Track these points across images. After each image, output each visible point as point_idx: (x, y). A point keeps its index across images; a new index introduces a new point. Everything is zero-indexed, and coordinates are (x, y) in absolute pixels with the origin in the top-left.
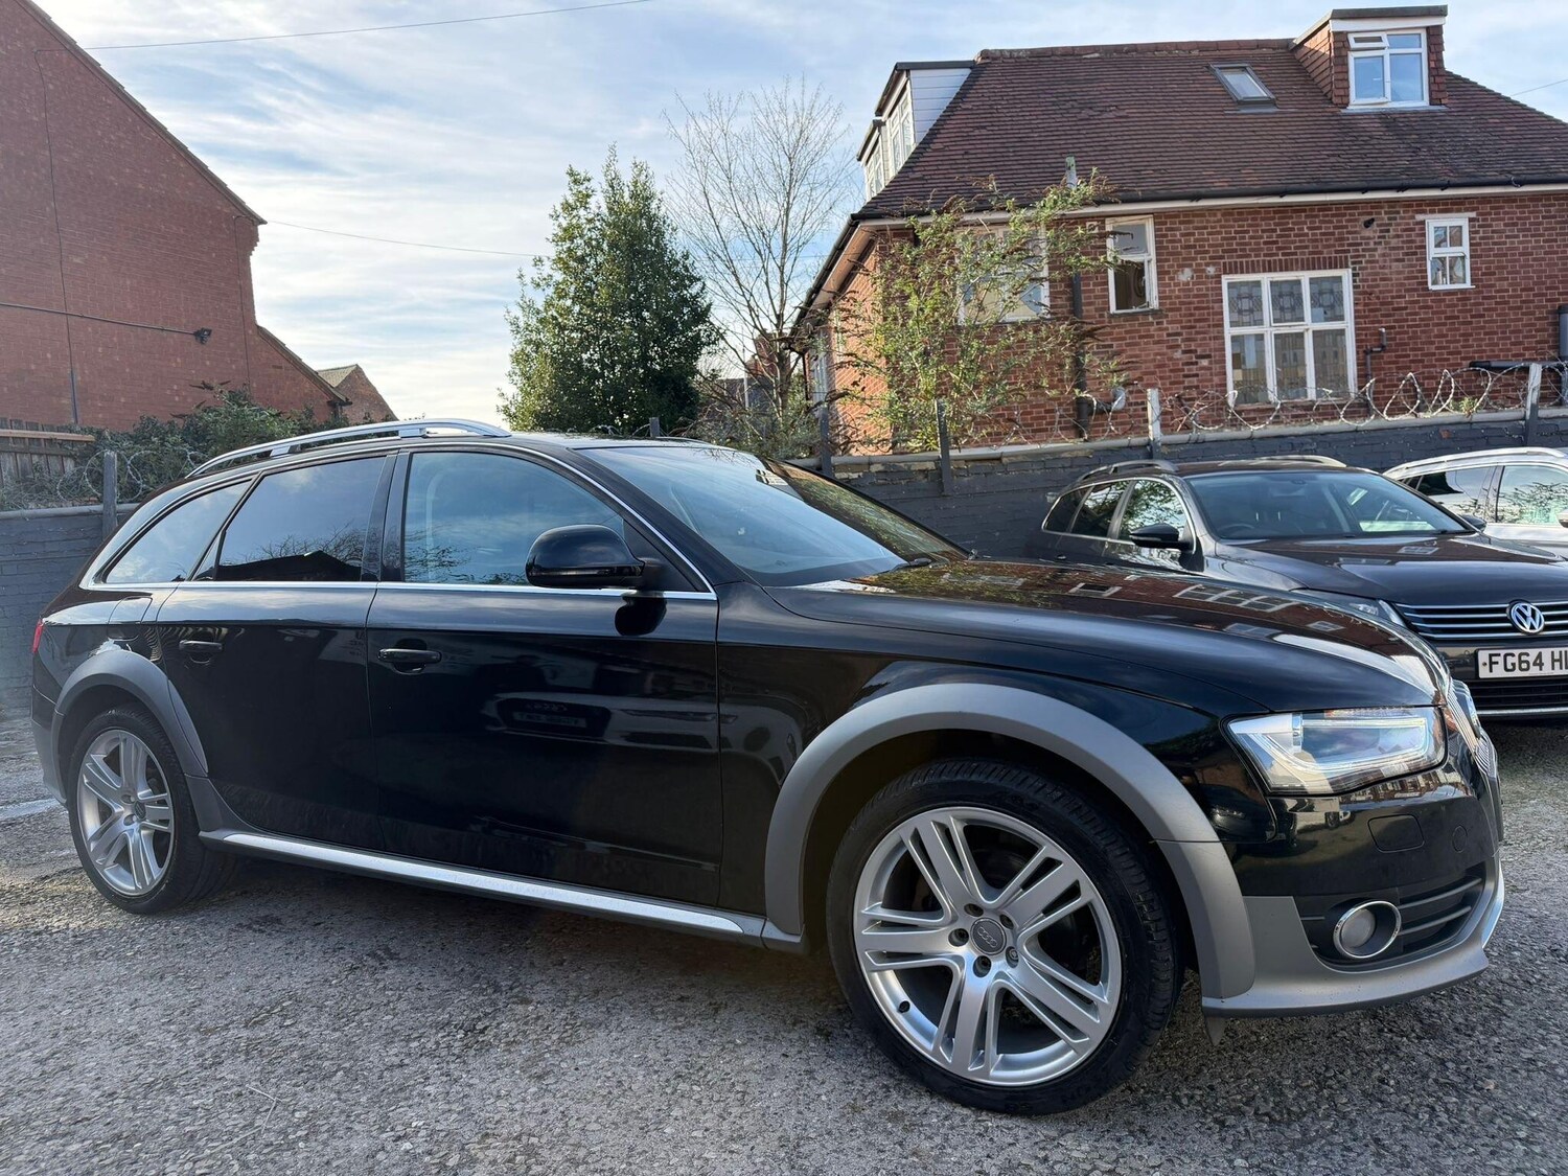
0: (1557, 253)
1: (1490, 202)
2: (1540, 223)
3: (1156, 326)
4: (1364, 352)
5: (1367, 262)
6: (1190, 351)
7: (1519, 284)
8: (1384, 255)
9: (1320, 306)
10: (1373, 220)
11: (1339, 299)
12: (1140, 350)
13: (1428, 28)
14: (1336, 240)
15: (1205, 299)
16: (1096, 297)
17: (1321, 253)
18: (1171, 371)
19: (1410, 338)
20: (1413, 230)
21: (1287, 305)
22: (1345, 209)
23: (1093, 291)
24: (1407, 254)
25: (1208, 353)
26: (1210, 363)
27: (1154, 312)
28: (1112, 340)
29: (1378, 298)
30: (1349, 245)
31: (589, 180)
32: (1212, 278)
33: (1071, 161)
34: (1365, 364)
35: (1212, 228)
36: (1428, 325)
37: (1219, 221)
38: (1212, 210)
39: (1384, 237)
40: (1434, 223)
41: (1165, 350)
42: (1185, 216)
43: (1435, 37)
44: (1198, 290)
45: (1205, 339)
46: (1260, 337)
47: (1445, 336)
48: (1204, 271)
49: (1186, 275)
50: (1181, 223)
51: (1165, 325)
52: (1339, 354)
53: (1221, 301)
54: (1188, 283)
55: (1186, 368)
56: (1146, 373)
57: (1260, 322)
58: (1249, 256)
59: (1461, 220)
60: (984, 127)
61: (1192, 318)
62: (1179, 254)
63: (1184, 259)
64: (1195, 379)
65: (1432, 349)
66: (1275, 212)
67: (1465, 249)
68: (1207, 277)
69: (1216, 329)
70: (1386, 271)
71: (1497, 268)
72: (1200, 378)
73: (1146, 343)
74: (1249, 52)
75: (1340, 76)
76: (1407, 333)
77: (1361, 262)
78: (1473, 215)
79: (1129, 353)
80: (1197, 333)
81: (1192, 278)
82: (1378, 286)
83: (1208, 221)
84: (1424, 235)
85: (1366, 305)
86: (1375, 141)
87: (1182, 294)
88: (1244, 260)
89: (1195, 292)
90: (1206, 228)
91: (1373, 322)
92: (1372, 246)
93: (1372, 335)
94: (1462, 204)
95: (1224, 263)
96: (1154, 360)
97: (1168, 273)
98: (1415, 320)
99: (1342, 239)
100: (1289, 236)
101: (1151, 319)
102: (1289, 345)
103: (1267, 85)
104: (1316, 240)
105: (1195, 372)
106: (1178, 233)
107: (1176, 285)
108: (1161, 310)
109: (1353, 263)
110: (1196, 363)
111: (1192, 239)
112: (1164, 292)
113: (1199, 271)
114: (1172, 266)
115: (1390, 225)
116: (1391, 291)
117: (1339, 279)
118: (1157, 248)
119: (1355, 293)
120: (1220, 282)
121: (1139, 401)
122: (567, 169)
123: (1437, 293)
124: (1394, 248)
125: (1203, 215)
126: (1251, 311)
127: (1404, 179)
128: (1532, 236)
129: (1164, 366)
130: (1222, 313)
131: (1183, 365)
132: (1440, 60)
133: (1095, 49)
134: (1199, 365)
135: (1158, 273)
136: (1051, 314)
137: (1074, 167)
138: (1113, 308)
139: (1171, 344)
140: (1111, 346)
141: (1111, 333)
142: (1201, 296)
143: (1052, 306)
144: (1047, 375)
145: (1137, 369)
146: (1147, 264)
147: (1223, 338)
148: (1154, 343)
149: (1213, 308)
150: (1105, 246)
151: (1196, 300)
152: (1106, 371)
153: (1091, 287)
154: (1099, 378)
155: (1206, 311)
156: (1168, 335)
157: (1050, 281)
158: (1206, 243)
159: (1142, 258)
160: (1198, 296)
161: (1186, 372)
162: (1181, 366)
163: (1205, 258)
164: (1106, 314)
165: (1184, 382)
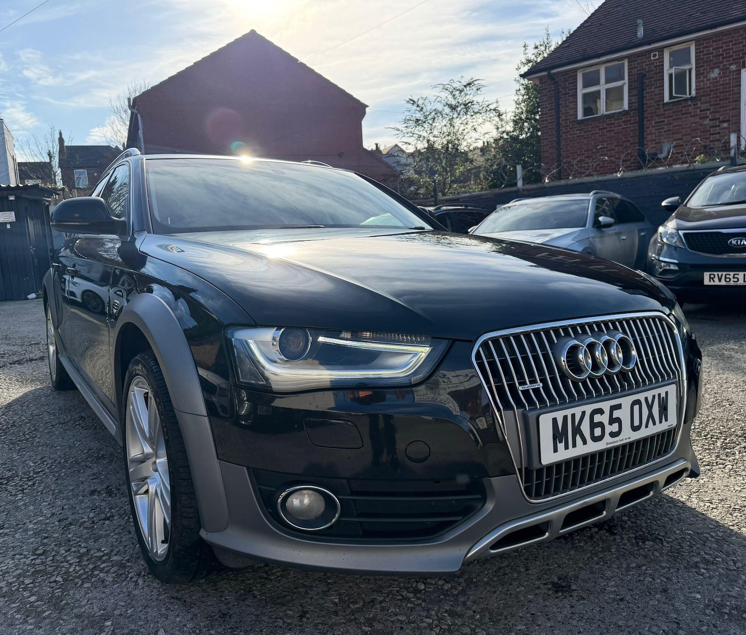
3: (693, 107)
6: (715, 119)
12: (682, 122)
15: (727, 86)
16: (655, 95)
18: (702, 132)
23: (654, 92)
25: (728, 119)
26: (729, 125)
27: (692, 99)
28: (664, 118)
32: (733, 71)
33: (640, 21)
35: (735, 40)
38: (736, 30)
41: (698, 120)
42: (716, 37)
44: (723, 81)
45: (726, 110)
48: (729, 68)
49: (715, 73)
50: (713, 42)
51: (699, 105)
53: (740, 85)
54: (716, 78)
55: (711, 129)
56: (685, 135)
61: (718, 99)
62: (712, 60)
63: (715, 64)
64: (718, 136)
68: (730, 72)
69: (734, 104)
72: (722, 134)
73: (685, 118)
79: (674, 124)
80: (721, 107)
81: (720, 74)
87: (711, 85)
89: (721, 83)
95: (743, 62)
96: (691, 127)
97: (703, 73)
101: (690, 103)
105: (717, 131)
106: (711, 49)
107: (707, 80)
108: (695, 97)
110: (719, 126)
111: (721, 50)
112: (700, 85)
113: (725, 69)
114: (706, 69)
118: (696, 60)
120: (739, 74)
121: (680, 151)
129: (697, 129)
130: (740, 93)
131: (710, 127)
134: (721, 127)
135: (696, 75)
136: (629, 107)
137: (641, 24)
138: (666, 99)
139: (702, 116)
140: (664, 121)
141: (664, 114)
142: (727, 84)
143: (629, 104)
144: (625, 141)
145: (679, 133)
146: (690, 70)
147: (740, 108)
148: (691, 117)
149: (733, 91)
150: (663, 65)
151: (721, 87)
152: (660, 136)
153: (653, 89)
154: (655, 140)
155: (728, 93)
156: (701, 111)
157: (629, 90)
158: (731, 51)
159: (687, 67)
160: (722, 85)
161: (712, 132)
162: (708, 129)
163: (730, 61)
164: (661, 103)
165: (710, 138)
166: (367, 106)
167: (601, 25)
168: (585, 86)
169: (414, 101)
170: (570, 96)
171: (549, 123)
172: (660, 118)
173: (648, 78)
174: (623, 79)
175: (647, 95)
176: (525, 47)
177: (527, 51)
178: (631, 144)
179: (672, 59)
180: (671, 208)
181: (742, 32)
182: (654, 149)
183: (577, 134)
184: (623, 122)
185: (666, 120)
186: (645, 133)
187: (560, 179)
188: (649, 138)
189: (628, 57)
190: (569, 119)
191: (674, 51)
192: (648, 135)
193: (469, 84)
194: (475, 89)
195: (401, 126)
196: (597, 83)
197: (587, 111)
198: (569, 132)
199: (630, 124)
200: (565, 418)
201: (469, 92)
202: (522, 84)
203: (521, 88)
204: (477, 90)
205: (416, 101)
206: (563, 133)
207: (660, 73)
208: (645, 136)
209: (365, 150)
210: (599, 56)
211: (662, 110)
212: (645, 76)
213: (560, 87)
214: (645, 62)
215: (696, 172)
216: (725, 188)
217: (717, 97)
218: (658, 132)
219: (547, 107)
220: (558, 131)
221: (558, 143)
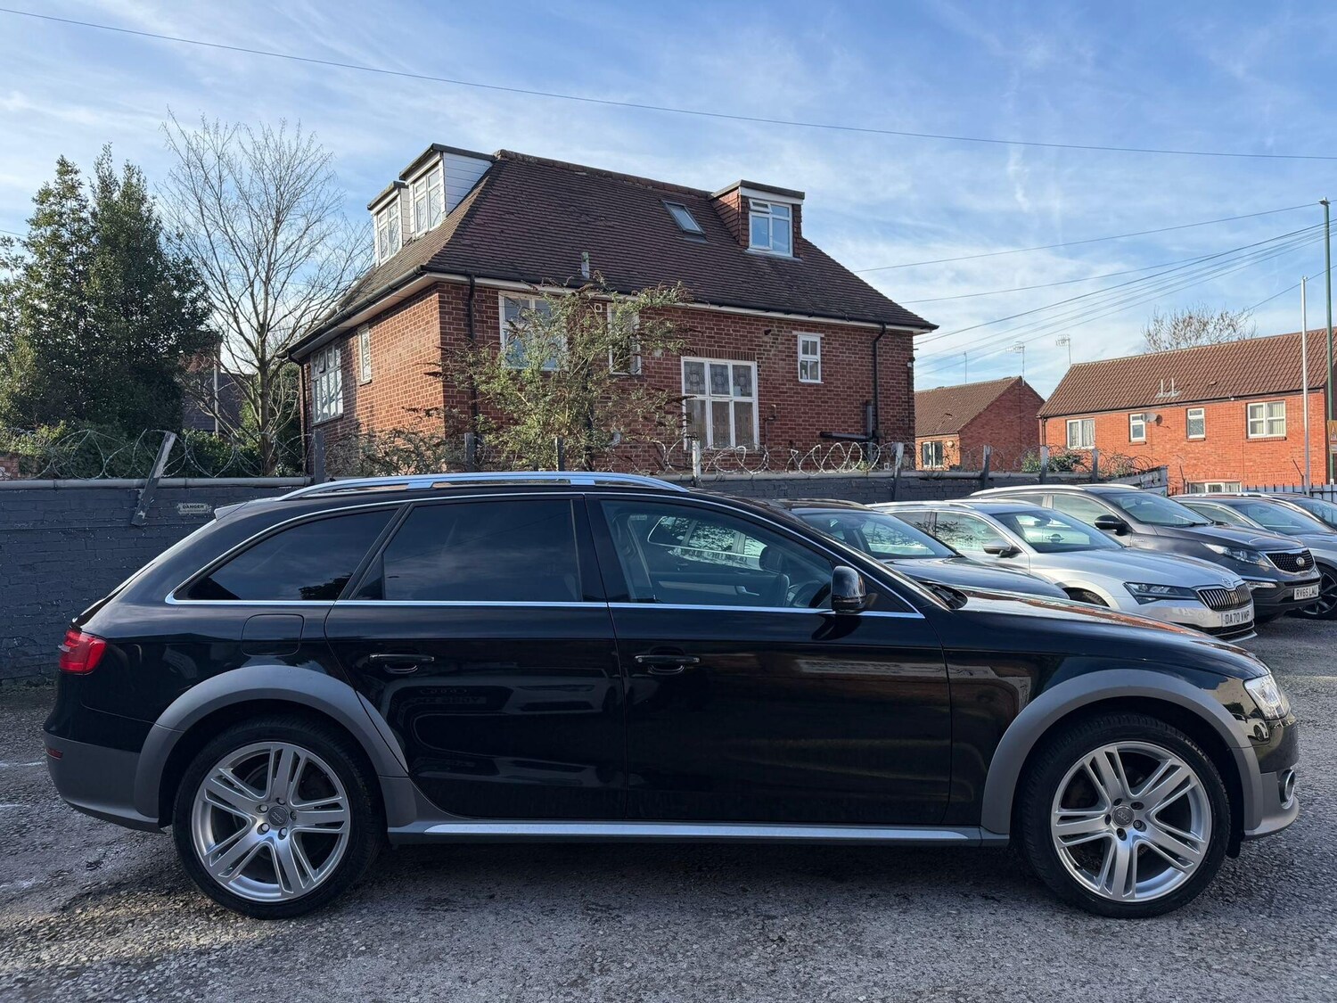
0: (864, 366)
1: (831, 328)
2: (857, 346)
3: (638, 386)
4: (763, 420)
5: (766, 358)
7: (845, 384)
8: (775, 355)
9: (739, 385)
10: (770, 331)
11: (749, 383)
13: (793, 205)
14: (748, 341)
15: (670, 372)
17: (740, 348)
18: (649, 421)
19: (789, 413)
20: (790, 340)
21: (720, 382)
22: (754, 320)
24: (787, 356)
27: (638, 377)
29: (771, 383)
30: (756, 345)
31: (76, 173)
32: (675, 357)
34: (764, 428)
35: (675, 320)
36: (798, 405)
37: (680, 317)
39: (774, 343)
40: (803, 337)
43: (796, 210)
44: (666, 364)
46: (703, 403)
47: (807, 413)
48: (669, 350)
49: (658, 352)
51: (644, 386)
52: (749, 419)
53: (680, 374)
54: (660, 359)
56: (633, 421)
57: (703, 392)
58: (698, 344)
59: (815, 338)
60: (513, 213)
61: (662, 384)
65: (800, 421)
66: (714, 316)
67: (818, 358)
68: (672, 356)
69: (677, 393)
70: (776, 366)
71: (835, 372)
72: (665, 428)
74: (683, 195)
75: (745, 227)
76: (787, 409)
77: (762, 358)
78: (823, 335)
79: (622, 404)
81: (662, 354)
82: (771, 376)
83: (673, 316)
84: (796, 345)
85: (765, 387)
86: (767, 277)
87: (655, 365)
88: (695, 347)
91: (768, 400)
92: (768, 348)
93: (768, 408)
94: (817, 327)
96: (638, 411)
97: (647, 349)
98: (791, 401)
99: (752, 341)
100: (721, 334)
101: (635, 381)
102: (720, 409)
103: (699, 223)
104: (737, 340)
107: (652, 358)
108: (643, 376)
109: (758, 358)
110: (663, 417)
112: (644, 362)
113: (667, 350)
115: (779, 335)
116: (778, 380)
117: (749, 368)
119: (759, 379)
120: (680, 361)
122: (58, 158)
123: (803, 384)
124: (780, 351)
125: (670, 311)
126: (698, 383)
127: (788, 306)
128: (853, 354)
130: (680, 383)
132: (799, 228)
133: (583, 169)
134: (665, 419)
137: (587, 260)
138: (611, 369)
142: (668, 369)
145: (625, 417)
149: (675, 378)
151: (664, 371)
155: (670, 380)
160: (665, 368)
168: (510, 318)
170: (488, 327)
181: (680, 313)
185: (611, 397)
197: (513, 357)
217: (661, 381)
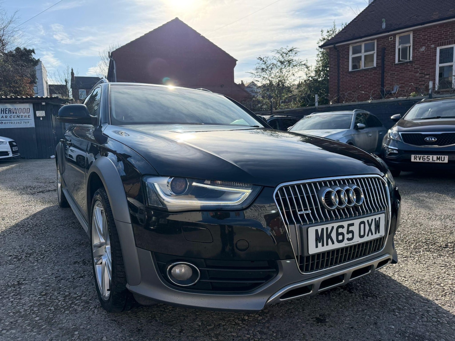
3: (410, 66)
6: (422, 73)
12: (404, 74)
15: (429, 56)
16: (391, 59)
18: (415, 80)
23: (390, 57)
25: (429, 73)
26: (429, 76)
27: (410, 62)
28: (395, 72)
32: (433, 48)
33: (383, 20)
35: (434, 32)
37: (438, 29)
38: (434, 26)
44: (427, 53)
45: (428, 69)
46: (450, 66)
48: (430, 46)
49: (423, 49)
50: (422, 32)
51: (414, 66)
53: (436, 55)
54: (424, 51)
55: (420, 79)
56: (406, 81)
57: (451, 61)
58: (449, 39)
61: (424, 62)
62: (422, 42)
63: (423, 44)
64: (423, 82)
68: (431, 48)
69: (433, 65)
72: (425, 82)
73: (406, 72)
79: (401, 75)
80: (425, 67)
81: (425, 49)
83: (433, 30)
87: (421, 55)
88: (446, 41)
90: (432, 32)
95: (438, 43)
96: (409, 77)
97: (416, 49)
101: (409, 64)
105: (423, 80)
106: (421, 36)
107: (418, 52)
108: (412, 61)
110: (424, 77)
111: (426, 36)
112: (415, 55)
113: (428, 47)
114: (418, 46)
118: (413, 42)
120: (436, 50)
121: (403, 90)
125: (430, 28)
126: (448, 58)
129: (412, 79)
130: (436, 60)
131: (419, 78)
134: (425, 78)
135: (413, 49)
136: (377, 65)
137: (385, 21)
138: (397, 62)
139: (415, 71)
140: (395, 74)
141: (395, 70)
142: (428, 55)
143: (377, 64)
144: (374, 84)
145: (402, 80)
146: (410, 47)
147: (435, 68)
148: (409, 72)
149: (432, 58)
150: (395, 43)
151: (426, 56)
152: (392, 81)
153: (390, 56)
154: (390, 83)
155: (429, 60)
156: (415, 69)
157: (377, 56)
158: (432, 37)
159: (408, 45)
160: (427, 55)
161: (420, 80)
162: (418, 78)
163: (431, 42)
164: (394, 64)
165: (419, 83)
166: (237, 60)
167: (363, 21)
168: (353, 53)
169: (261, 59)
170: (345, 59)
171: (334, 72)
172: (393, 72)
173: (387, 50)
174: (374, 50)
175: (386, 59)
176: (322, 31)
177: (323, 34)
178: (377, 85)
179: (400, 40)
180: (396, 120)
181: (438, 27)
182: (389, 88)
183: (348, 79)
184: (373, 73)
185: (396, 73)
186: (385, 80)
187: (339, 102)
188: (387, 82)
189: (377, 39)
190: (344, 71)
191: (401, 36)
192: (386, 80)
193: (291, 50)
194: (294, 53)
195: (254, 72)
196: (360, 52)
197: (354, 67)
198: (344, 78)
199: (377, 74)
200: (323, 229)
201: (291, 55)
202: (320, 52)
203: (320, 53)
204: (295, 53)
205: (262, 58)
206: (341, 78)
207: (393, 48)
208: (385, 81)
209: (236, 84)
210: (361, 38)
211: (394, 67)
212: (386, 49)
213: (340, 54)
214: (386, 41)
215: (410, 101)
216: (425, 110)
217: (424, 61)
218: (392, 79)
219: (333, 64)
220: (338, 77)
221: (338, 83)
